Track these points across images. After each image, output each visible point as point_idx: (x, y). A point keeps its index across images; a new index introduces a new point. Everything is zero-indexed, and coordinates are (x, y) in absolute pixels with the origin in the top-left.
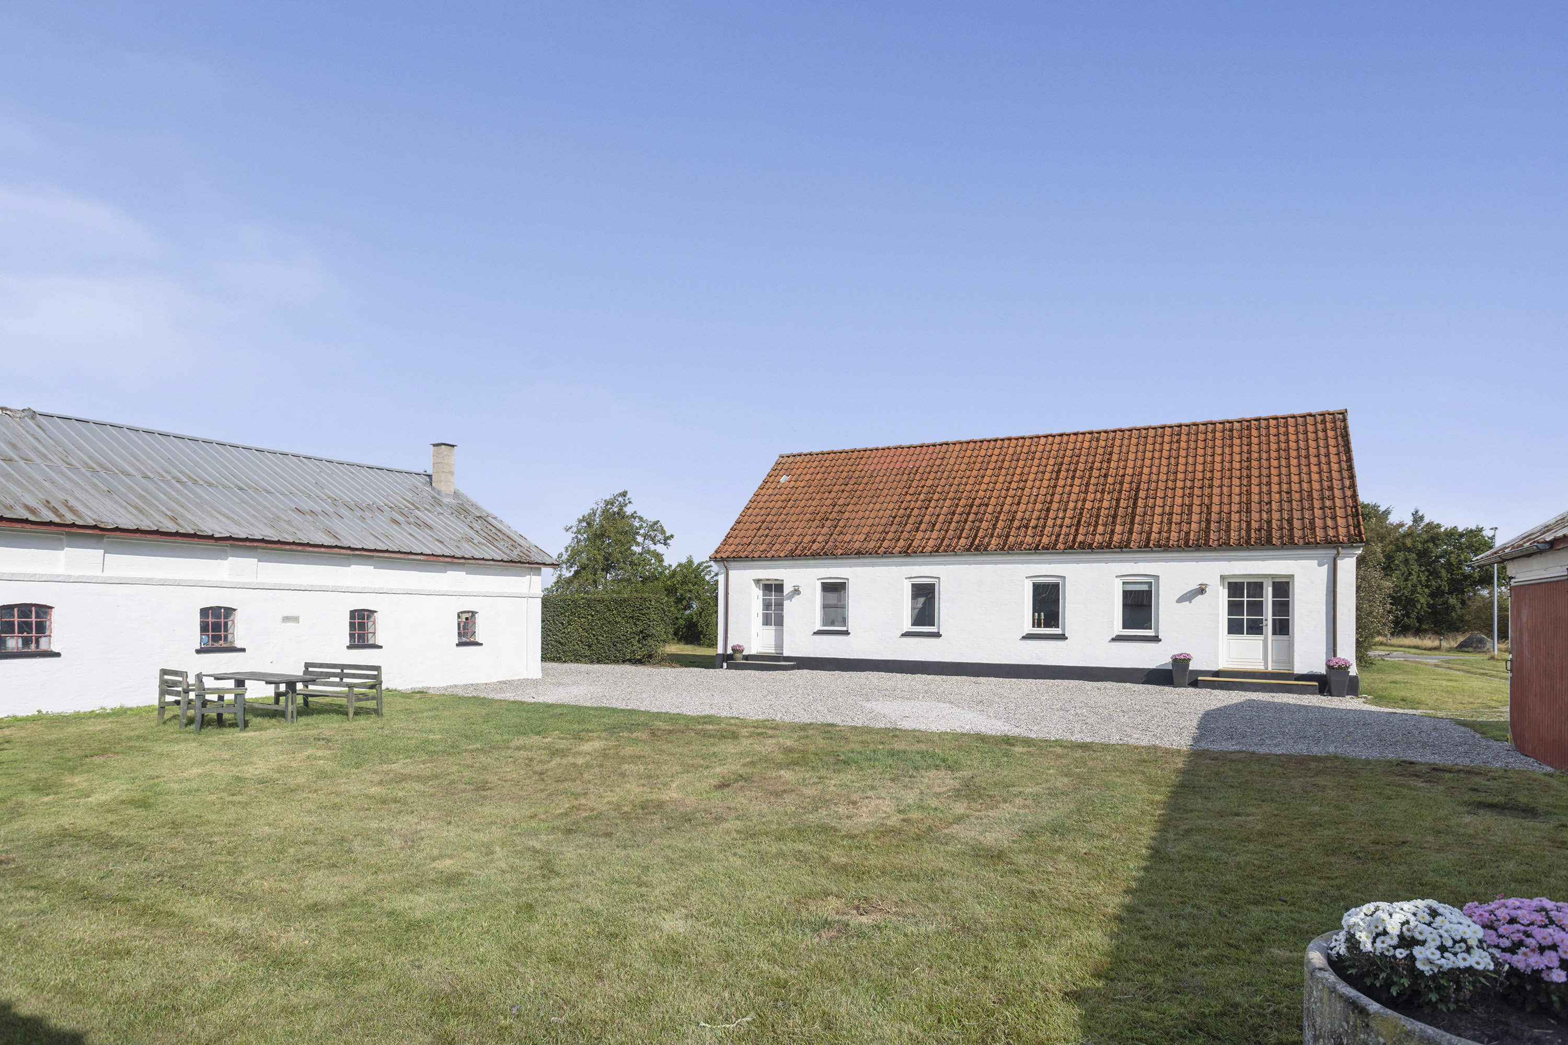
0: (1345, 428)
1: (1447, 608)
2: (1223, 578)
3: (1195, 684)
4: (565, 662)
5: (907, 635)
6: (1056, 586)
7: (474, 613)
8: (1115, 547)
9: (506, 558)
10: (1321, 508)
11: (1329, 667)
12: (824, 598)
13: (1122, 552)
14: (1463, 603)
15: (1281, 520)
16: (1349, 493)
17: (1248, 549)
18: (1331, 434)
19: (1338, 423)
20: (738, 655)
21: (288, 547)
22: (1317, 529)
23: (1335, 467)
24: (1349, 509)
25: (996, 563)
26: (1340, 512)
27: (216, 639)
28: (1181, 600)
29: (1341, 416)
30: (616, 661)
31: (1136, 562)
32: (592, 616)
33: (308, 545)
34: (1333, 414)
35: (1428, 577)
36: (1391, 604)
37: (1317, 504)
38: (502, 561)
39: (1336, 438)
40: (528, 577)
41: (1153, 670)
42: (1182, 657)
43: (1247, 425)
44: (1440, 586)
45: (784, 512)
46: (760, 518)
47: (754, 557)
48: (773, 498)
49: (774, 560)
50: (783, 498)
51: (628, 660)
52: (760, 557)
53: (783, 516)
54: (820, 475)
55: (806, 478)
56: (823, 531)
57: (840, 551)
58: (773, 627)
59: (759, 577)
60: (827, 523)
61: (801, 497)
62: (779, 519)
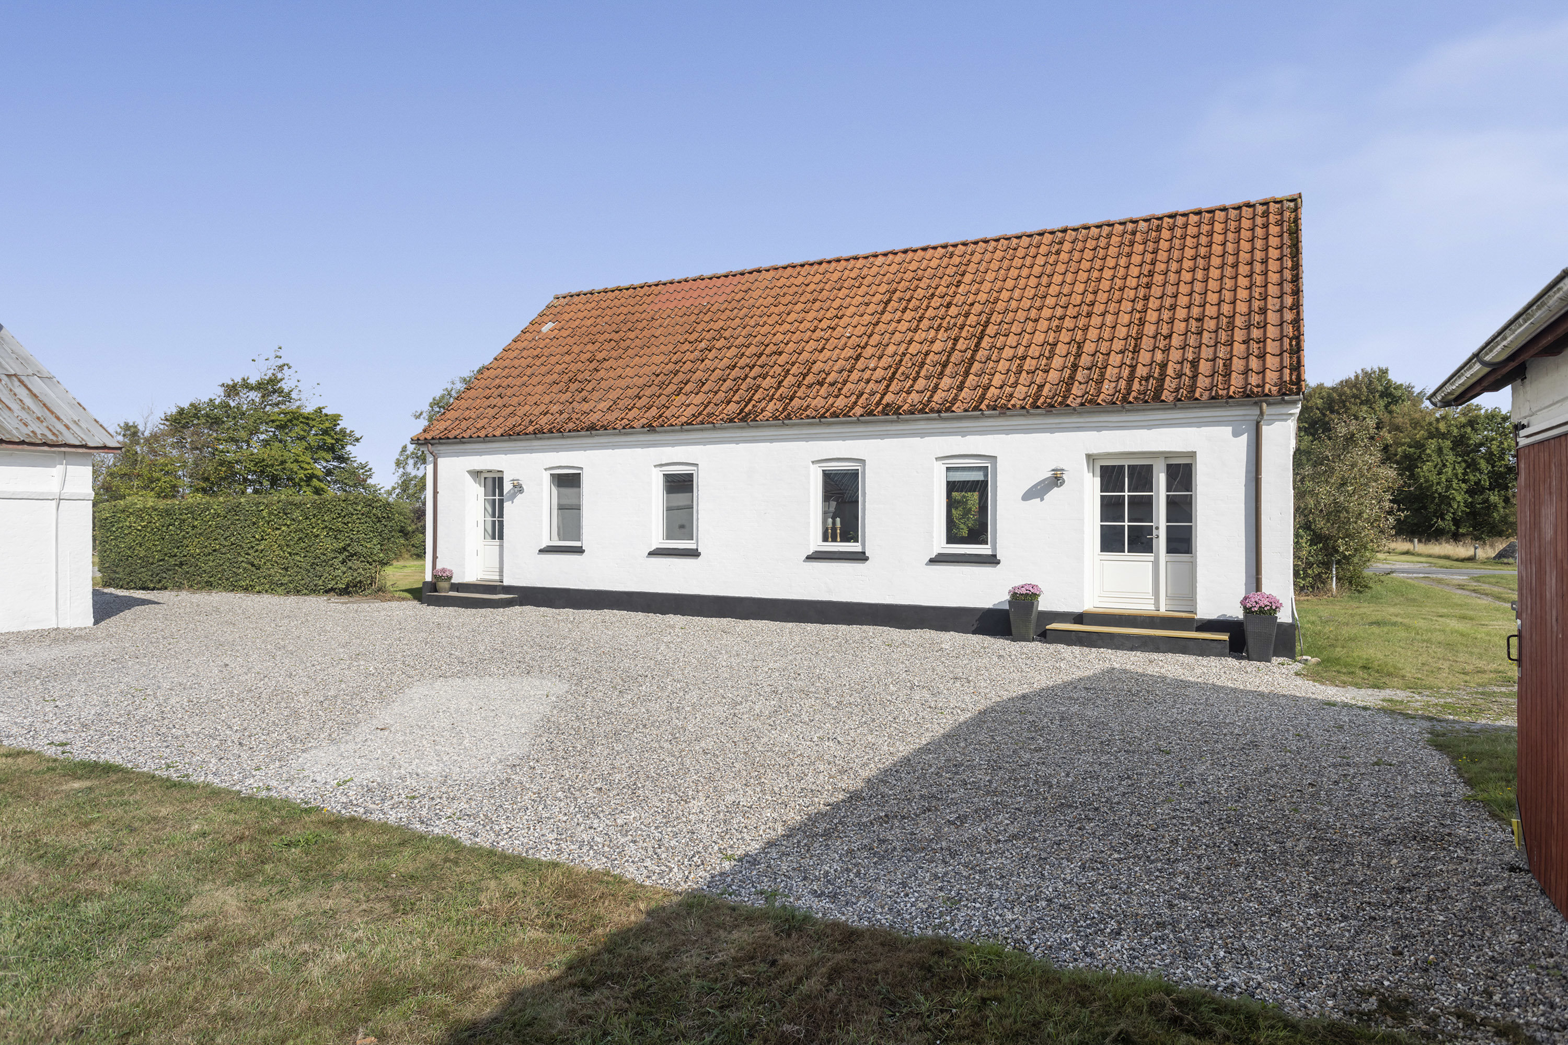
0: (1296, 220)
1: (1488, 508)
2: (1091, 458)
3: (1044, 636)
4: (259, 592)
5: (657, 553)
6: (854, 475)
8: (932, 410)
10: (1244, 342)
11: (1248, 611)
12: (557, 498)
13: (941, 418)
14: (1507, 500)
15: (1182, 363)
16: (1289, 316)
17: (1123, 410)
18: (1274, 230)
19: (1287, 214)
20: (443, 585)
22: (1234, 375)
23: (1274, 278)
24: (1286, 341)
25: (771, 441)
26: (1272, 347)
28: (1027, 496)
29: (1292, 205)
30: (314, 591)
31: (964, 434)
32: (288, 526)
34: (1280, 202)
35: (1465, 469)
36: (1391, 501)
37: (1239, 335)
39: (1281, 236)
40: (60, 469)
41: (989, 611)
42: (1023, 591)
43: (1156, 222)
44: (1480, 480)
45: (529, 371)
46: (497, 381)
47: (463, 437)
48: (525, 353)
49: (489, 442)
50: (535, 353)
51: (332, 590)
52: (471, 437)
53: (525, 378)
54: (593, 320)
55: (574, 325)
56: (564, 397)
57: (571, 425)
58: (497, 542)
59: (478, 468)
60: (573, 387)
61: (557, 351)
62: (519, 381)
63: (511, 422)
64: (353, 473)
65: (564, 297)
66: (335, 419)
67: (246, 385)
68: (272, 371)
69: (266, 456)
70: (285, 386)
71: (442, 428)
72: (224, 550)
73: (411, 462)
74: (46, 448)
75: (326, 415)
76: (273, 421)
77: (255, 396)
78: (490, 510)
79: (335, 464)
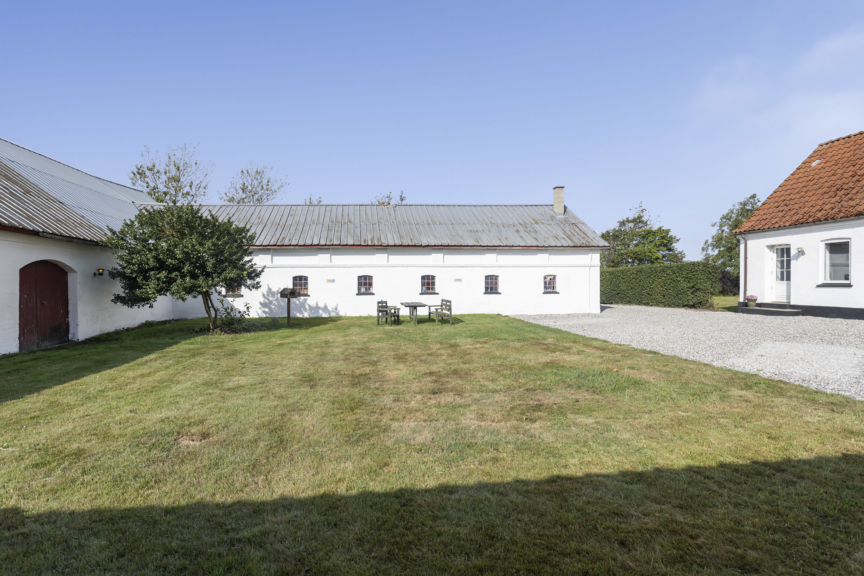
4: (651, 306)
7: (554, 277)
9: (571, 244)
12: (831, 259)
20: (751, 303)
21: (453, 248)
27: (428, 289)
30: (678, 306)
32: (665, 277)
33: (461, 246)
38: (568, 246)
40: (590, 255)
45: (805, 189)
46: (783, 198)
47: (764, 229)
48: (800, 180)
49: (781, 229)
50: (808, 179)
51: (686, 305)
52: (769, 228)
53: (803, 193)
54: (852, 152)
55: (836, 158)
56: (833, 200)
57: (842, 215)
58: (785, 282)
59: (773, 244)
60: (840, 193)
61: (825, 175)
62: (798, 196)
63: (795, 218)
64: (676, 256)
65: (827, 144)
66: (668, 231)
67: (628, 221)
68: (638, 214)
69: (638, 250)
70: (644, 219)
71: (749, 226)
72: (636, 288)
73: (710, 248)
74: (586, 248)
75: (663, 230)
76: (640, 235)
77: (631, 225)
78: (779, 265)
79: (667, 252)
